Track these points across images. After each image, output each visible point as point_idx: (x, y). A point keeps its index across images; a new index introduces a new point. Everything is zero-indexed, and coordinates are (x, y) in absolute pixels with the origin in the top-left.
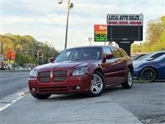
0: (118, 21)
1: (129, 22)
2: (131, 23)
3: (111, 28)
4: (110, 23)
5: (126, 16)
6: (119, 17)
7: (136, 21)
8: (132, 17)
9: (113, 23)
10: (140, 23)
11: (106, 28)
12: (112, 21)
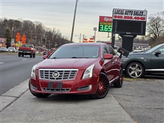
0: (123, 16)
1: (134, 17)
2: (135, 18)
3: (116, 22)
4: (115, 17)
5: (131, 12)
6: (124, 12)
7: (140, 17)
8: (136, 13)
9: (118, 17)
10: (144, 19)
12: (118, 15)
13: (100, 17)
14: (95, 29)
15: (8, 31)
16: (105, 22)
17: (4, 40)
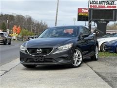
0: (97, 5)
2: (108, 7)
3: (92, 11)
4: (91, 6)
5: (104, 2)
6: (98, 2)
7: (112, 5)
8: (108, 2)
9: (94, 6)
10: (115, 7)
11: (87, 11)
12: (93, 5)
13: (79, 9)
14: (74, 19)
15: (4, 24)
16: (83, 13)
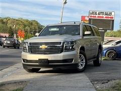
0: (97, 16)
2: (106, 17)
4: (91, 16)
5: (102, 13)
6: (98, 13)
7: (109, 16)
10: (112, 18)
12: (93, 15)
13: (82, 17)
16: (86, 20)
17: (7, 35)
